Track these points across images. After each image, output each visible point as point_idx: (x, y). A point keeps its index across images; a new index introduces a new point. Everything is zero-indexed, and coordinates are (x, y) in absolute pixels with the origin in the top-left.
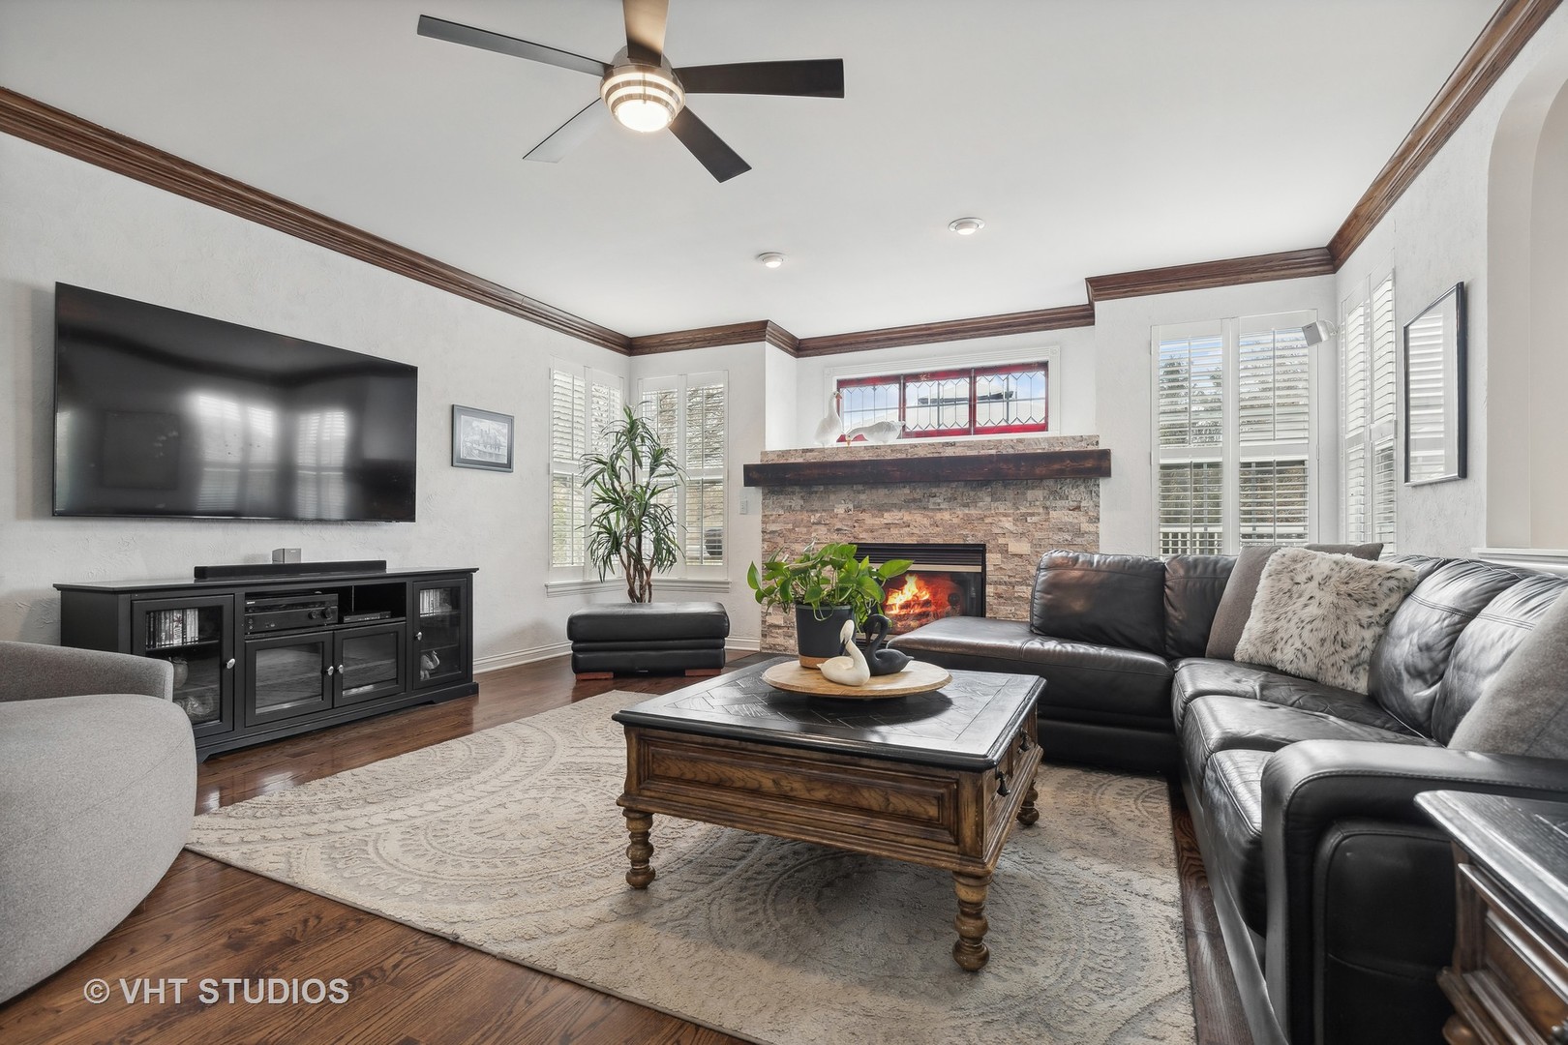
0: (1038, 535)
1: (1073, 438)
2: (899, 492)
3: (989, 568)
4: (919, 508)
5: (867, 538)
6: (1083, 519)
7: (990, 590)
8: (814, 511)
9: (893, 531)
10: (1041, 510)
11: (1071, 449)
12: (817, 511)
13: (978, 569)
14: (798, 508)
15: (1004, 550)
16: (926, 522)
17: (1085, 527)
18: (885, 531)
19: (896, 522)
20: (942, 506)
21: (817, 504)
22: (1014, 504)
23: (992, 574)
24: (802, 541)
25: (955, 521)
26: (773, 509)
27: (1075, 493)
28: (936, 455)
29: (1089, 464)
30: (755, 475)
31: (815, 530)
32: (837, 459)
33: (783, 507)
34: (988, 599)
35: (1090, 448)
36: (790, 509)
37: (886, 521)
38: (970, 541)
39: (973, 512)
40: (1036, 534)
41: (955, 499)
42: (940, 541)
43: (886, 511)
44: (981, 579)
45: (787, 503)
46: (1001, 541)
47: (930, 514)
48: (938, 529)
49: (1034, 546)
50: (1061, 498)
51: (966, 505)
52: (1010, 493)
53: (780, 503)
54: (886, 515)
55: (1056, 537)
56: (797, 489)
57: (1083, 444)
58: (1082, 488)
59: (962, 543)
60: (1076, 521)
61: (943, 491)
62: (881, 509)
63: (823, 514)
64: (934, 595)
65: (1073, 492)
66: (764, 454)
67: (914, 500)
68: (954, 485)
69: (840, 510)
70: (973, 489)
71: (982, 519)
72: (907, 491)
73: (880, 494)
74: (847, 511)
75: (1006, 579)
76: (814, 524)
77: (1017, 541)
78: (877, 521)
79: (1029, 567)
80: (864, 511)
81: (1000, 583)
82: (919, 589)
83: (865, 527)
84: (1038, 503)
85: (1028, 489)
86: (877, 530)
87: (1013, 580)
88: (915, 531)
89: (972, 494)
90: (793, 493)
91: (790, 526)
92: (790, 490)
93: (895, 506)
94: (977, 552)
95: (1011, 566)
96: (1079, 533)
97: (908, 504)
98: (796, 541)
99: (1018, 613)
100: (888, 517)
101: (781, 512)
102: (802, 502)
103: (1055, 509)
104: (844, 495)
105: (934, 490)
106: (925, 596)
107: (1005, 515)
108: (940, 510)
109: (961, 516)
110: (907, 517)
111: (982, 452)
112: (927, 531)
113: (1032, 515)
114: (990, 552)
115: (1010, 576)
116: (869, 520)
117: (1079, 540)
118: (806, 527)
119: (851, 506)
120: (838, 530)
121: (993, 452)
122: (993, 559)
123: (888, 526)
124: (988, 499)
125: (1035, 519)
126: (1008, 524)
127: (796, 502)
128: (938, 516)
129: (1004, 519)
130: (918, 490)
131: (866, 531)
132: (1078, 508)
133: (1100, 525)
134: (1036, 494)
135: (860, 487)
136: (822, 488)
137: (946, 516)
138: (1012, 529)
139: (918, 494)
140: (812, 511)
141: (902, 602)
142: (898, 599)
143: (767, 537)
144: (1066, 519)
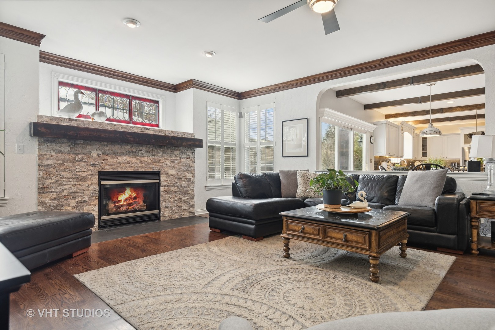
0: (178, 167)
1: (188, 133)
2: (125, 147)
3: (162, 180)
4: (134, 155)
5: (108, 169)
6: (191, 162)
7: (162, 189)
8: (77, 154)
9: (122, 165)
10: (179, 158)
11: (187, 137)
12: (79, 154)
13: (157, 181)
14: (67, 151)
15: (167, 173)
16: (137, 161)
17: (191, 165)
18: (118, 165)
19: (124, 161)
20: (144, 155)
21: (79, 150)
22: (170, 156)
23: (163, 183)
24: (69, 170)
25: (149, 161)
26: (47, 151)
27: (188, 153)
28: (142, 132)
29: (197, 143)
31: (78, 165)
32: (92, 127)
33: (54, 151)
34: (161, 193)
35: (192, 137)
36: (60, 152)
37: (119, 161)
38: (155, 170)
39: (156, 158)
40: (177, 167)
41: (149, 152)
42: (143, 170)
43: (119, 156)
44: (159, 184)
45: (58, 148)
46: (166, 170)
47: (139, 158)
48: (143, 165)
49: (177, 171)
50: (184, 154)
51: (154, 155)
52: (169, 152)
53: (53, 148)
54: (119, 158)
55: (183, 168)
56: (65, 141)
57: (191, 136)
58: (190, 151)
59: (152, 170)
60: (188, 162)
61: (144, 149)
62: (116, 155)
63: (83, 156)
64: (137, 194)
65: (188, 152)
66: (41, 117)
67: (133, 152)
68: (149, 146)
69: (94, 154)
70: (156, 149)
71: (160, 161)
72: (129, 147)
73: (116, 148)
74: (98, 155)
75: (168, 184)
76: (78, 161)
77: (171, 170)
78: (114, 160)
79: (175, 179)
80: (108, 155)
81: (166, 186)
82: (132, 192)
83: (108, 163)
84: (178, 156)
85: (175, 150)
86: (114, 165)
87: (170, 184)
88: (133, 165)
89: (156, 150)
90: (63, 143)
91: (60, 162)
92: (60, 140)
93: (123, 154)
94: (157, 174)
95: (170, 179)
96: (189, 167)
97: (129, 153)
98: (65, 170)
99: (172, 197)
100: (120, 159)
101: (53, 153)
102: (69, 148)
103: (183, 158)
104: (97, 147)
105: (141, 148)
106: (134, 195)
107: (167, 160)
108: (143, 156)
109: (152, 160)
110: (129, 159)
111: (160, 134)
112: (138, 166)
113: (176, 160)
114: (162, 174)
115: (169, 183)
116: (110, 160)
117: (189, 169)
118: (72, 162)
119: (100, 153)
120: (93, 164)
121: (163, 134)
122: (163, 177)
123: (120, 163)
124: (161, 153)
126: (168, 163)
127: (65, 148)
128: (142, 159)
129: (167, 161)
130: (134, 147)
131: (108, 165)
132: (189, 158)
133: (195, 164)
134: (177, 152)
135: (105, 143)
136: (82, 142)
137: (146, 159)
138: (170, 165)
139: (134, 149)
140: (75, 154)
141: (125, 198)
142: (123, 197)
143: (42, 168)
144: (186, 162)
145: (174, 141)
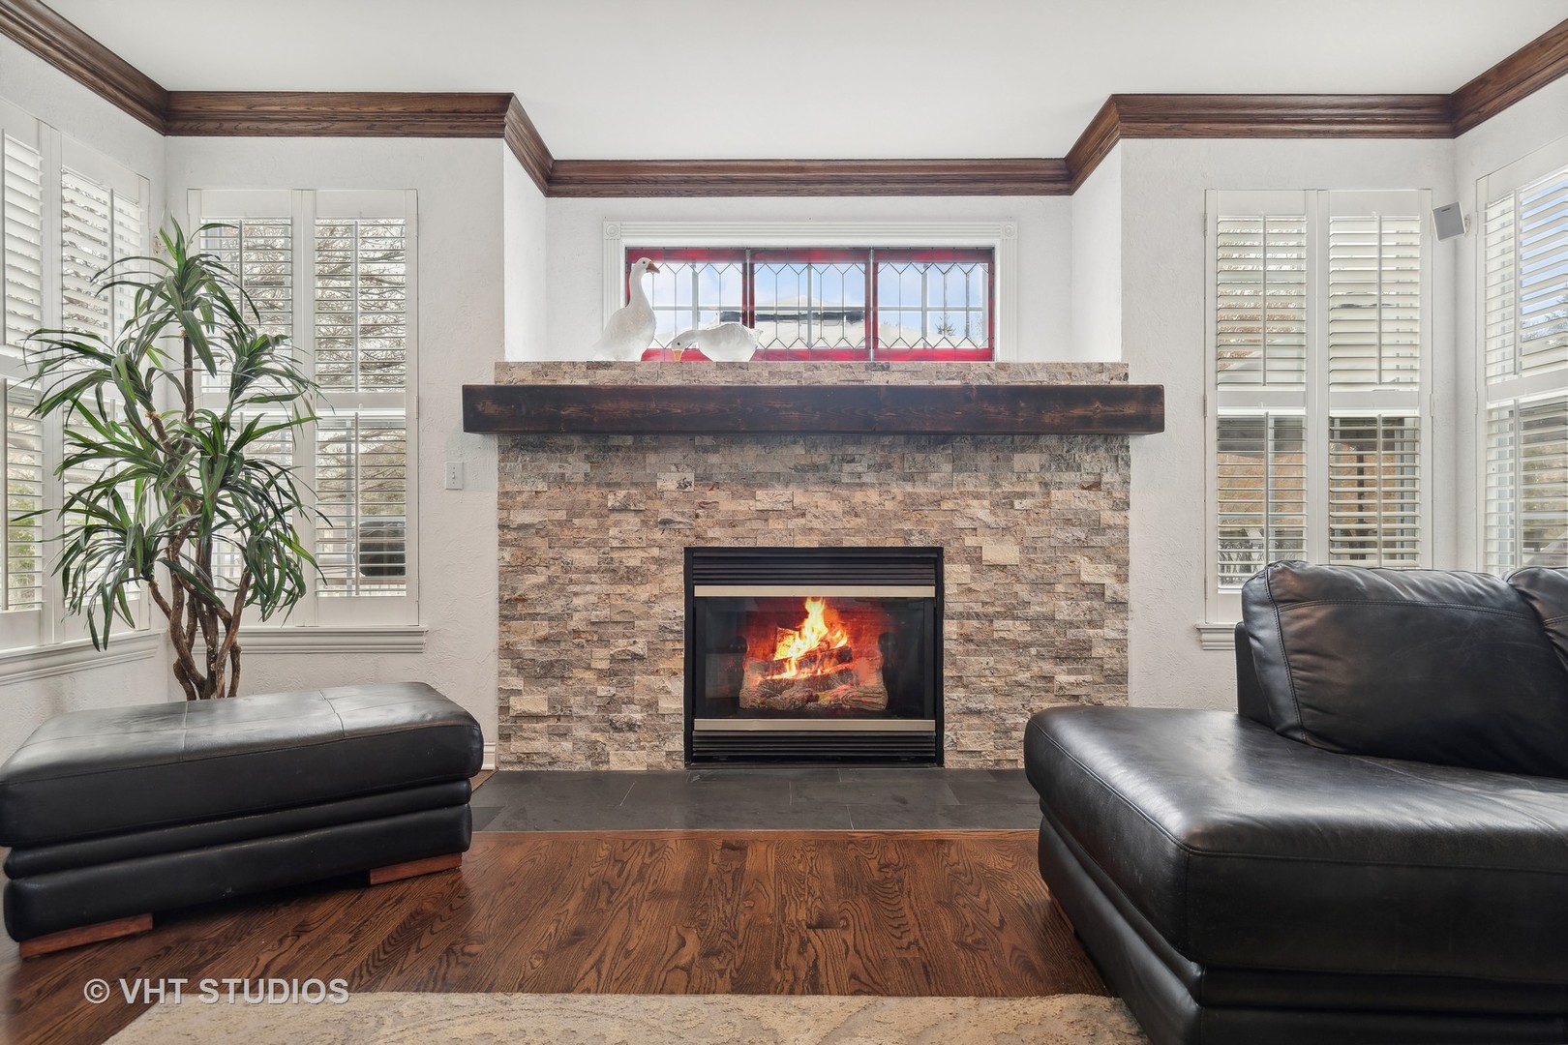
0: (1032, 531)
1: (1088, 366)
2: (785, 451)
3: (950, 589)
4: (823, 481)
5: (720, 537)
6: (1105, 504)
7: (950, 628)
8: (613, 486)
9: (775, 524)
10: (1037, 488)
11: (1085, 384)
12: (618, 485)
13: (929, 592)
14: (580, 478)
15: (974, 558)
16: (836, 507)
17: (1108, 517)
18: (758, 525)
19: (780, 507)
20: (865, 479)
21: (618, 471)
22: (992, 477)
23: (953, 601)
24: (588, 544)
25: (889, 505)
26: (525, 480)
27: (1092, 461)
28: (857, 384)
29: (1130, 409)
30: (490, 408)
31: (617, 524)
32: (661, 383)
33: (544, 477)
34: (947, 645)
35: (1115, 383)
36: (561, 480)
37: (759, 506)
38: (916, 542)
39: (921, 489)
40: (1028, 528)
41: (889, 466)
42: (860, 542)
43: (761, 486)
44: (938, 602)
45: (554, 468)
46: (970, 541)
47: (845, 493)
48: (858, 520)
49: (1025, 550)
50: (1069, 468)
51: (910, 478)
52: (984, 459)
53: (540, 468)
54: (760, 494)
55: (1062, 535)
56: (576, 440)
57: (1105, 377)
58: (1102, 452)
59: (901, 545)
60: (1092, 507)
61: (867, 455)
62: (749, 483)
63: (633, 491)
64: (855, 638)
65: (1088, 458)
66: (503, 367)
67: (815, 468)
68: (887, 440)
69: (669, 482)
70: (921, 449)
71: (938, 503)
72: (799, 450)
73: (749, 457)
74: (683, 485)
75: (978, 608)
76: (614, 510)
77: (997, 542)
78: (743, 506)
79: (1017, 587)
80: (717, 485)
81: (969, 616)
82: (829, 627)
83: (719, 517)
84: (1031, 476)
85: (1015, 450)
86: (743, 522)
87: (990, 610)
88: (817, 524)
89: (919, 457)
90: (569, 449)
91: (561, 515)
92: (560, 441)
93: (777, 477)
94: (928, 562)
95: (988, 585)
96: (1098, 528)
97: (801, 474)
98: (575, 544)
99: (999, 666)
100: (764, 499)
101: (541, 486)
102: (587, 467)
103: (1059, 486)
104: (677, 456)
105: (851, 450)
106: (842, 640)
107: (977, 496)
108: (862, 485)
109: (900, 498)
110: (800, 499)
111: (937, 383)
112: (838, 525)
113: (1022, 496)
114: (952, 560)
115: (984, 604)
116: (726, 503)
117: (1097, 540)
118: (595, 516)
119: (690, 477)
120: (666, 522)
121: (957, 383)
122: (955, 573)
123: (764, 515)
124: (947, 468)
125: (1027, 503)
126: (981, 511)
127: (576, 466)
128: (858, 497)
129: (975, 503)
130: (821, 450)
131: (720, 524)
132: (1096, 486)
133: (1130, 513)
134: (1029, 461)
135: (708, 441)
136: (629, 440)
137: (873, 496)
138: (990, 520)
139: (821, 457)
140: (608, 485)
141: (802, 653)
142: (794, 648)
143: (510, 536)
144: (1077, 504)
145: (991, 409)
